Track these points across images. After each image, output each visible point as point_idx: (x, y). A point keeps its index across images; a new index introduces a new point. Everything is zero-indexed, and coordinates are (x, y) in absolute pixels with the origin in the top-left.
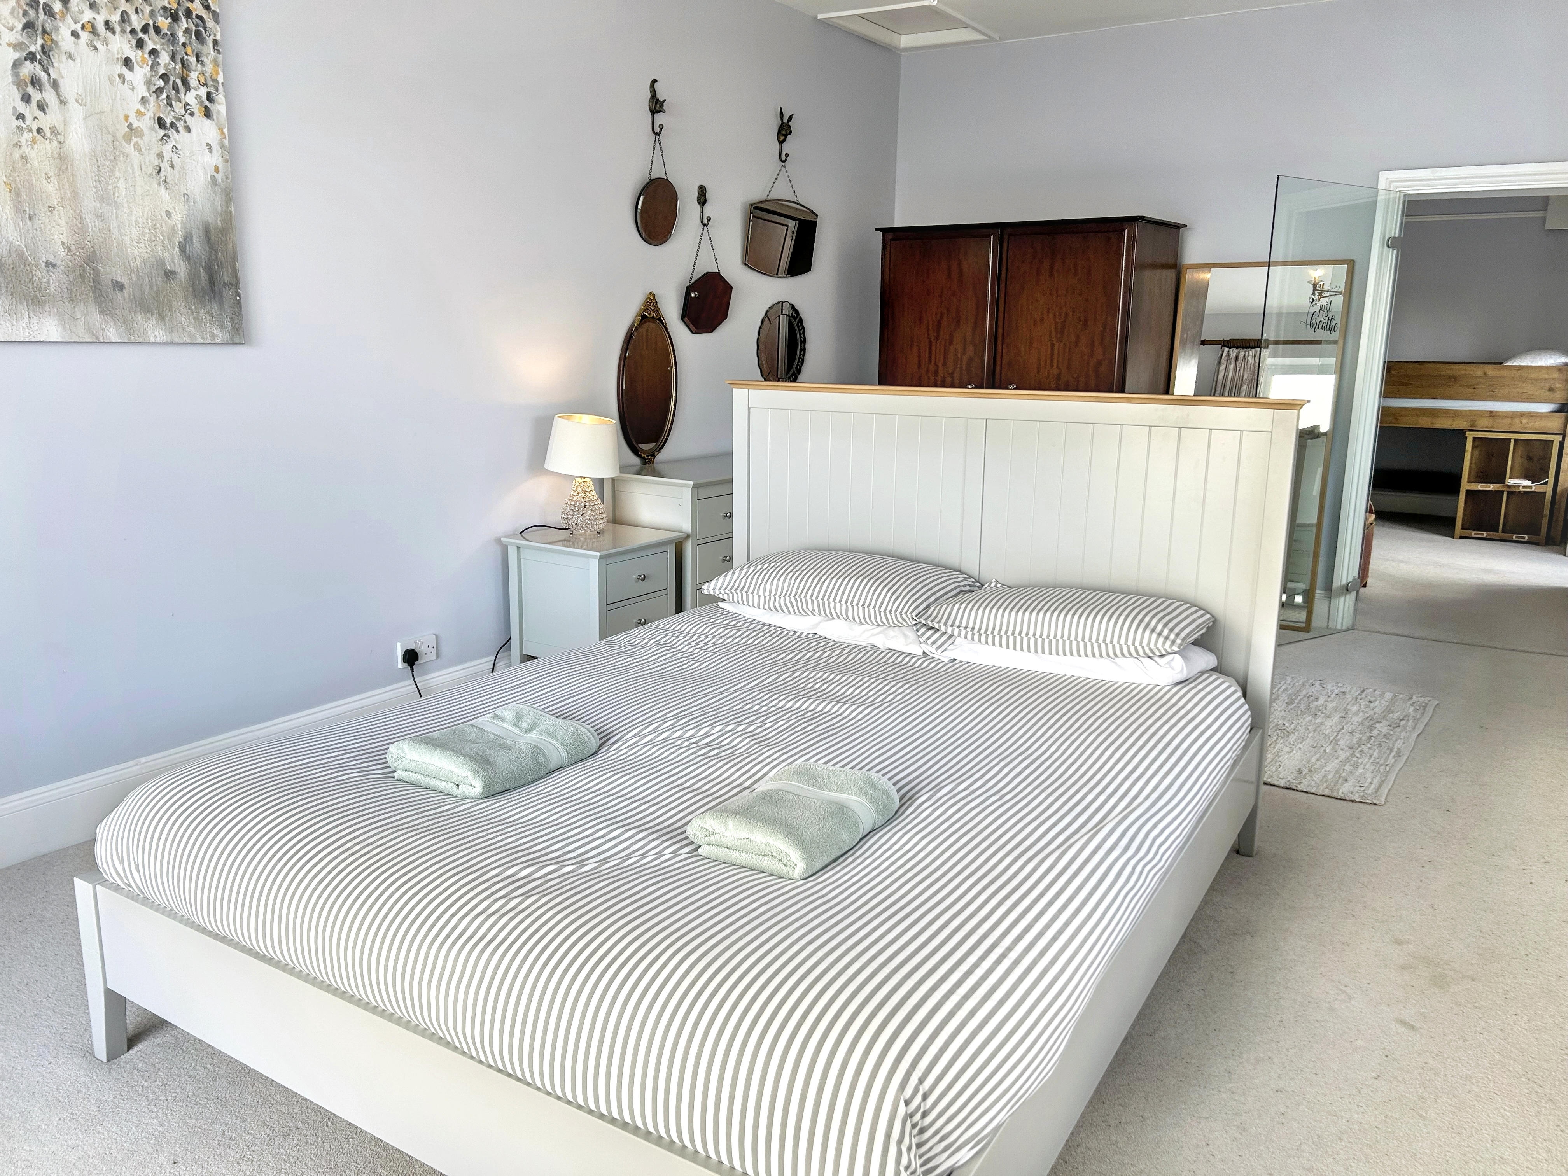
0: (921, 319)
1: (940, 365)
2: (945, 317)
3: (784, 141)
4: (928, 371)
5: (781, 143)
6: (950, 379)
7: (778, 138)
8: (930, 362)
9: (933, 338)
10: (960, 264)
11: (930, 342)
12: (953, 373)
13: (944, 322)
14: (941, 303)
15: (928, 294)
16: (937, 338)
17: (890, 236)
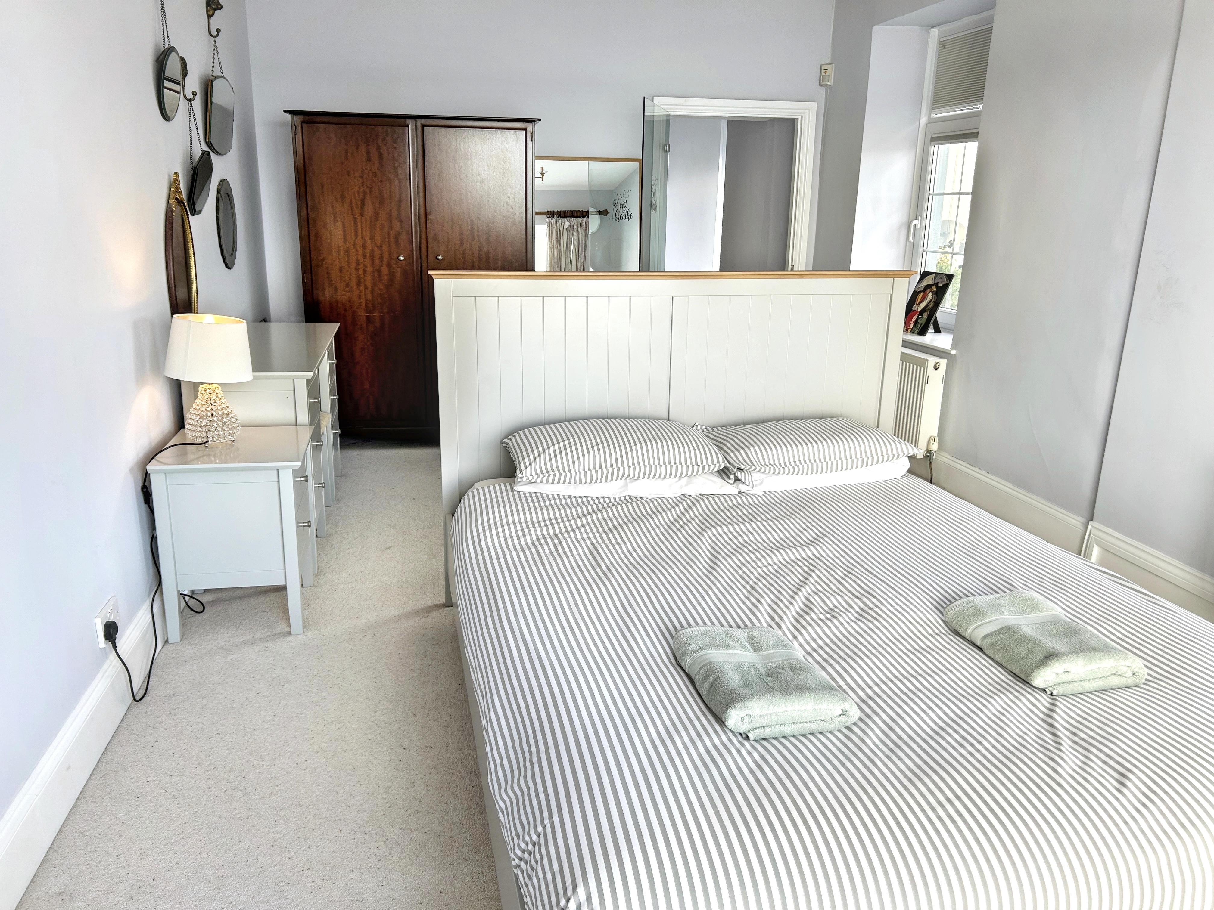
0: (342, 197)
1: (367, 239)
2: (368, 196)
3: (212, 15)
4: (355, 245)
5: (209, 17)
6: (379, 252)
7: (207, 11)
8: (356, 236)
9: (357, 215)
10: (379, 148)
11: (355, 219)
12: (381, 246)
13: (368, 201)
14: (363, 183)
15: (349, 175)
16: (362, 215)
17: (298, 119)
